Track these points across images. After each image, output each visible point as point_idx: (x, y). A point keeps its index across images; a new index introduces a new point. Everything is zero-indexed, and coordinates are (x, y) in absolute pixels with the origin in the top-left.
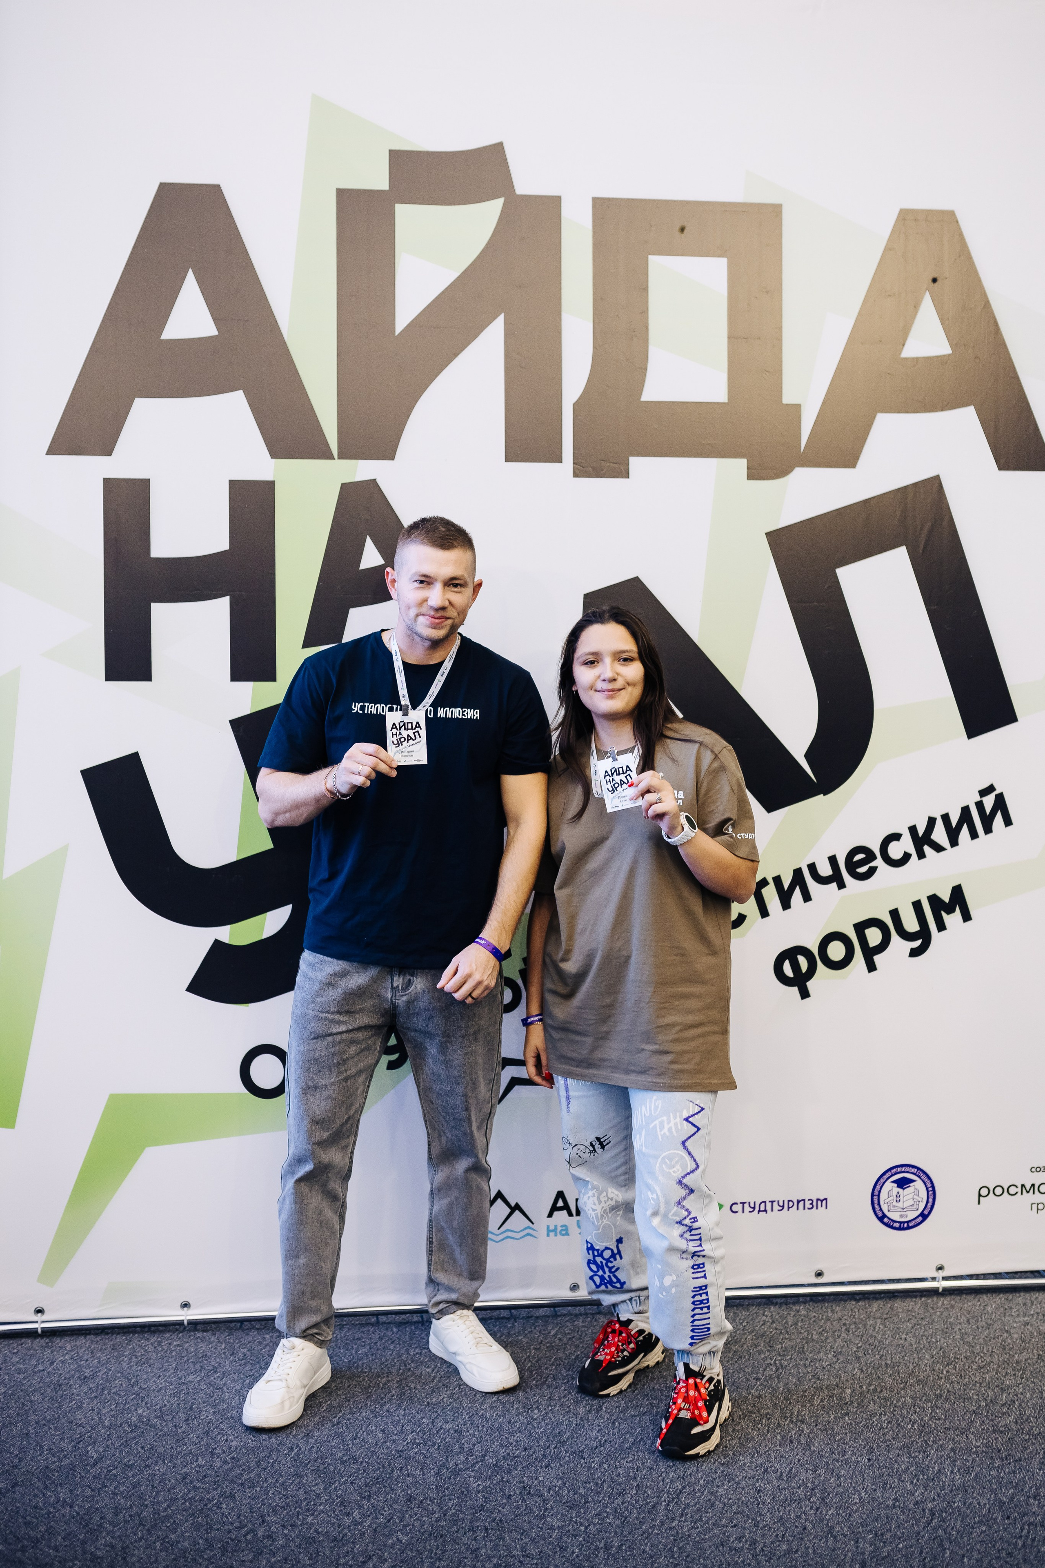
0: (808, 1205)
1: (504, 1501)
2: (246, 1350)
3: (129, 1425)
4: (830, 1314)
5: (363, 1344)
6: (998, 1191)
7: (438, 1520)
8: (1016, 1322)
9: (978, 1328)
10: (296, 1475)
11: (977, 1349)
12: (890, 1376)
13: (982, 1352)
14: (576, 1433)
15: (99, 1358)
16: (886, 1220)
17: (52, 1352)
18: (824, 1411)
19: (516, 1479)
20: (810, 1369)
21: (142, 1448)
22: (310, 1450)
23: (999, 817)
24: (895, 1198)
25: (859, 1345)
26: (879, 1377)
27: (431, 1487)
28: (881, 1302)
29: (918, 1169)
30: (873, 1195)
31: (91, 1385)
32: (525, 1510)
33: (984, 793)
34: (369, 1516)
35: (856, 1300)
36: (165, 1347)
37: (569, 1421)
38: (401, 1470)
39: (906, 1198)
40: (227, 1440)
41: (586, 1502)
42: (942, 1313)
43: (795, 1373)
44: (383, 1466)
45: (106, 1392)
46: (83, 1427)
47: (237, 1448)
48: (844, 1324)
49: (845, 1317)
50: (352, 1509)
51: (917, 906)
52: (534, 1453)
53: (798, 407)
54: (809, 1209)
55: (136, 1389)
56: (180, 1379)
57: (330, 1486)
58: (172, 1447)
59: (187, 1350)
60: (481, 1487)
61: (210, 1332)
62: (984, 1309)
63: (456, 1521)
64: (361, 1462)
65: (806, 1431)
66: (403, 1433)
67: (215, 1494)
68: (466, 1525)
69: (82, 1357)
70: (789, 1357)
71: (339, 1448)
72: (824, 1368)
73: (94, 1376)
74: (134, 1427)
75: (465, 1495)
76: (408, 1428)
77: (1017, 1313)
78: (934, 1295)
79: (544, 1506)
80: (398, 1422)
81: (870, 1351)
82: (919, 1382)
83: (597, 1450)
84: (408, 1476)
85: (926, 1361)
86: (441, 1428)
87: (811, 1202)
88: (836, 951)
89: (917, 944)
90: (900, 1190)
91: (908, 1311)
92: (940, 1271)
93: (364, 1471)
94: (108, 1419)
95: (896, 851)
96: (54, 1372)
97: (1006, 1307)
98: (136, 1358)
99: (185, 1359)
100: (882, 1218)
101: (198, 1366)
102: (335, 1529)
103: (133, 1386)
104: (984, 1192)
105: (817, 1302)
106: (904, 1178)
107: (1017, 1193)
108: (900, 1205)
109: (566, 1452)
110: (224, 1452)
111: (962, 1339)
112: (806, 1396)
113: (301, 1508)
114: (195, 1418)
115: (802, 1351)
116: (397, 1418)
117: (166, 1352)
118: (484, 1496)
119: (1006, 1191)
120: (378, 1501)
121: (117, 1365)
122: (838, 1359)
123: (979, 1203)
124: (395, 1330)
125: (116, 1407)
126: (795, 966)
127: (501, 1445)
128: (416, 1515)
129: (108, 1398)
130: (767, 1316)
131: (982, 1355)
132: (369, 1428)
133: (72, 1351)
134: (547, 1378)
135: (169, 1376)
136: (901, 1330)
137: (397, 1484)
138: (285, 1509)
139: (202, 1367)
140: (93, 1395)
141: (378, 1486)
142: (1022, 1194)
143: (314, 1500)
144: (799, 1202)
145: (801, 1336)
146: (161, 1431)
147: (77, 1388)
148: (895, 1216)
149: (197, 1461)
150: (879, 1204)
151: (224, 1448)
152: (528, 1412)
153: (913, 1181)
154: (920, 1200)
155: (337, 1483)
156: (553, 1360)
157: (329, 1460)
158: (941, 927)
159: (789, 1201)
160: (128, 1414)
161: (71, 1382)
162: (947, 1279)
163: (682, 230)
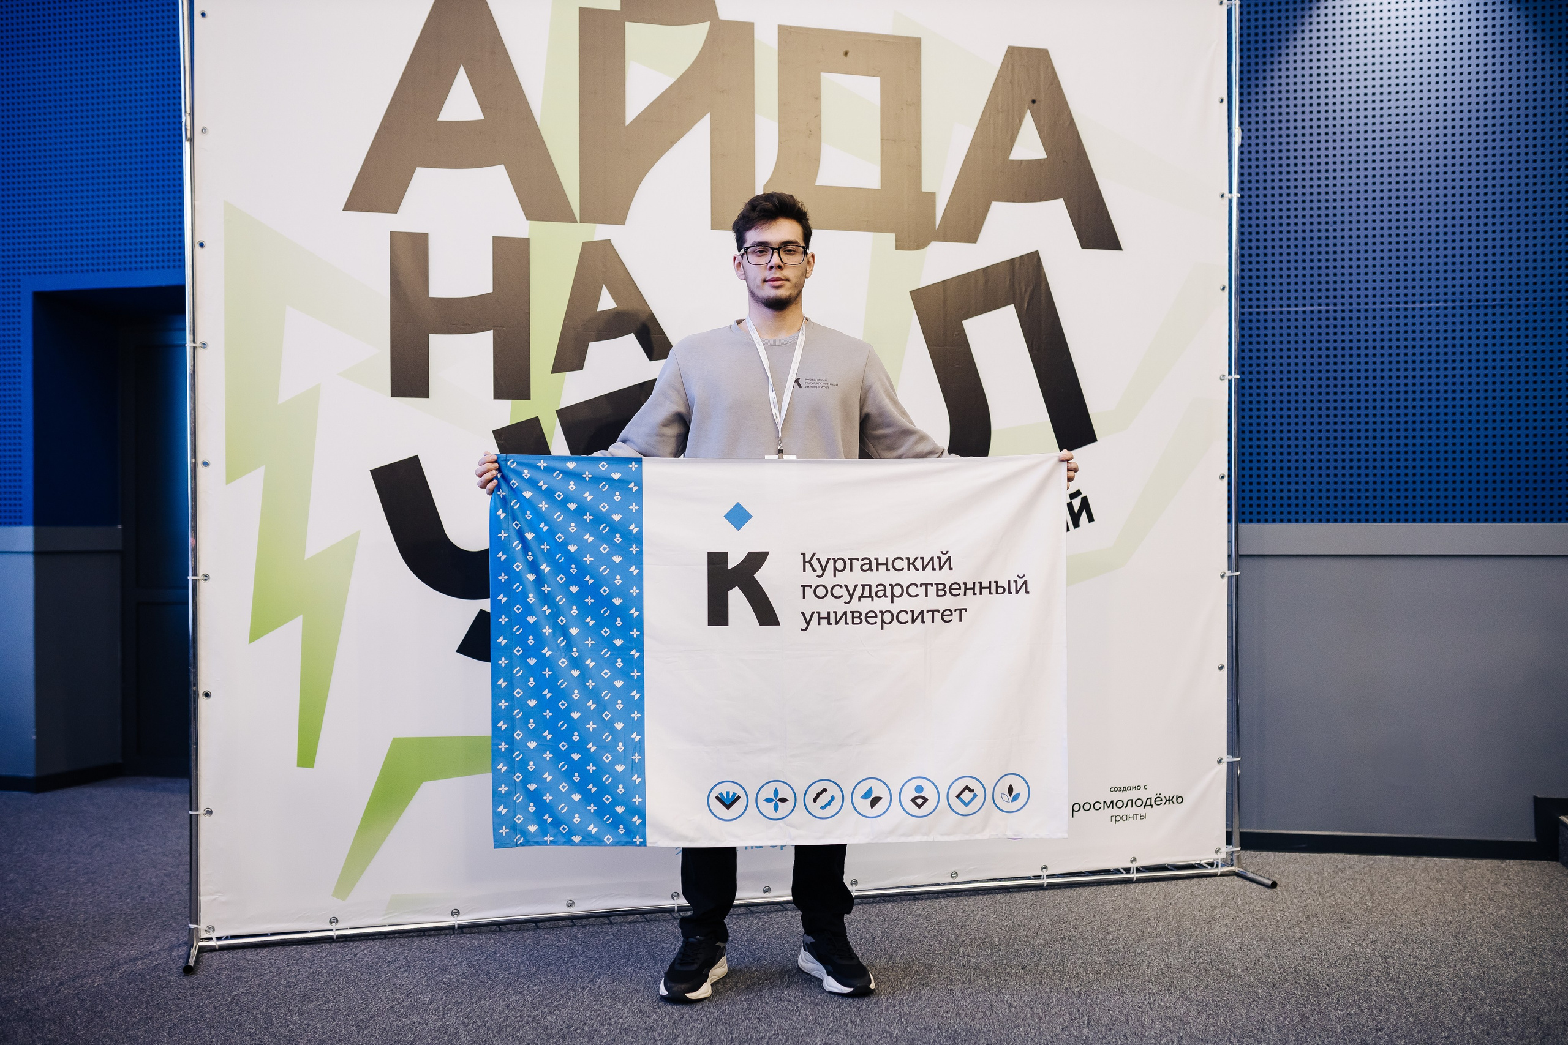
6: (1087, 807)
11: (1082, 915)
12: (1023, 931)
17: (351, 949)
18: (982, 950)
20: (962, 930)
23: (1084, 514)
26: (1015, 932)
33: (1073, 496)
35: (982, 894)
36: (444, 943)
42: (1049, 900)
43: (952, 933)
48: (978, 909)
49: (978, 905)
53: (932, 196)
55: (436, 965)
56: (469, 959)
59: (463, 943)
62: (1080, 897)
69: (377, 951)
70: (944, 925)
72: (973, 929)
77: (1105, 898)
78: (1040, 889)
81: (1003, 920)
82: (1045, 933)
85: (1047, 923)
91: (1024, 900)
92: (1044, 872)
97: (1096, 895)
98: (425, 950)
99: (465, 948)
107: (1100, 808)
111: (1069, 910)
112: (965, 944)
119: (1092, 806)
121: (410, 954)
122: (981, 925)
123: (1073, 816)
130: (917, 907)
131: (1087, 918)
142: (1104, 808)
161: (379, 965)
162: (1049, 876)
163: (846, 54)
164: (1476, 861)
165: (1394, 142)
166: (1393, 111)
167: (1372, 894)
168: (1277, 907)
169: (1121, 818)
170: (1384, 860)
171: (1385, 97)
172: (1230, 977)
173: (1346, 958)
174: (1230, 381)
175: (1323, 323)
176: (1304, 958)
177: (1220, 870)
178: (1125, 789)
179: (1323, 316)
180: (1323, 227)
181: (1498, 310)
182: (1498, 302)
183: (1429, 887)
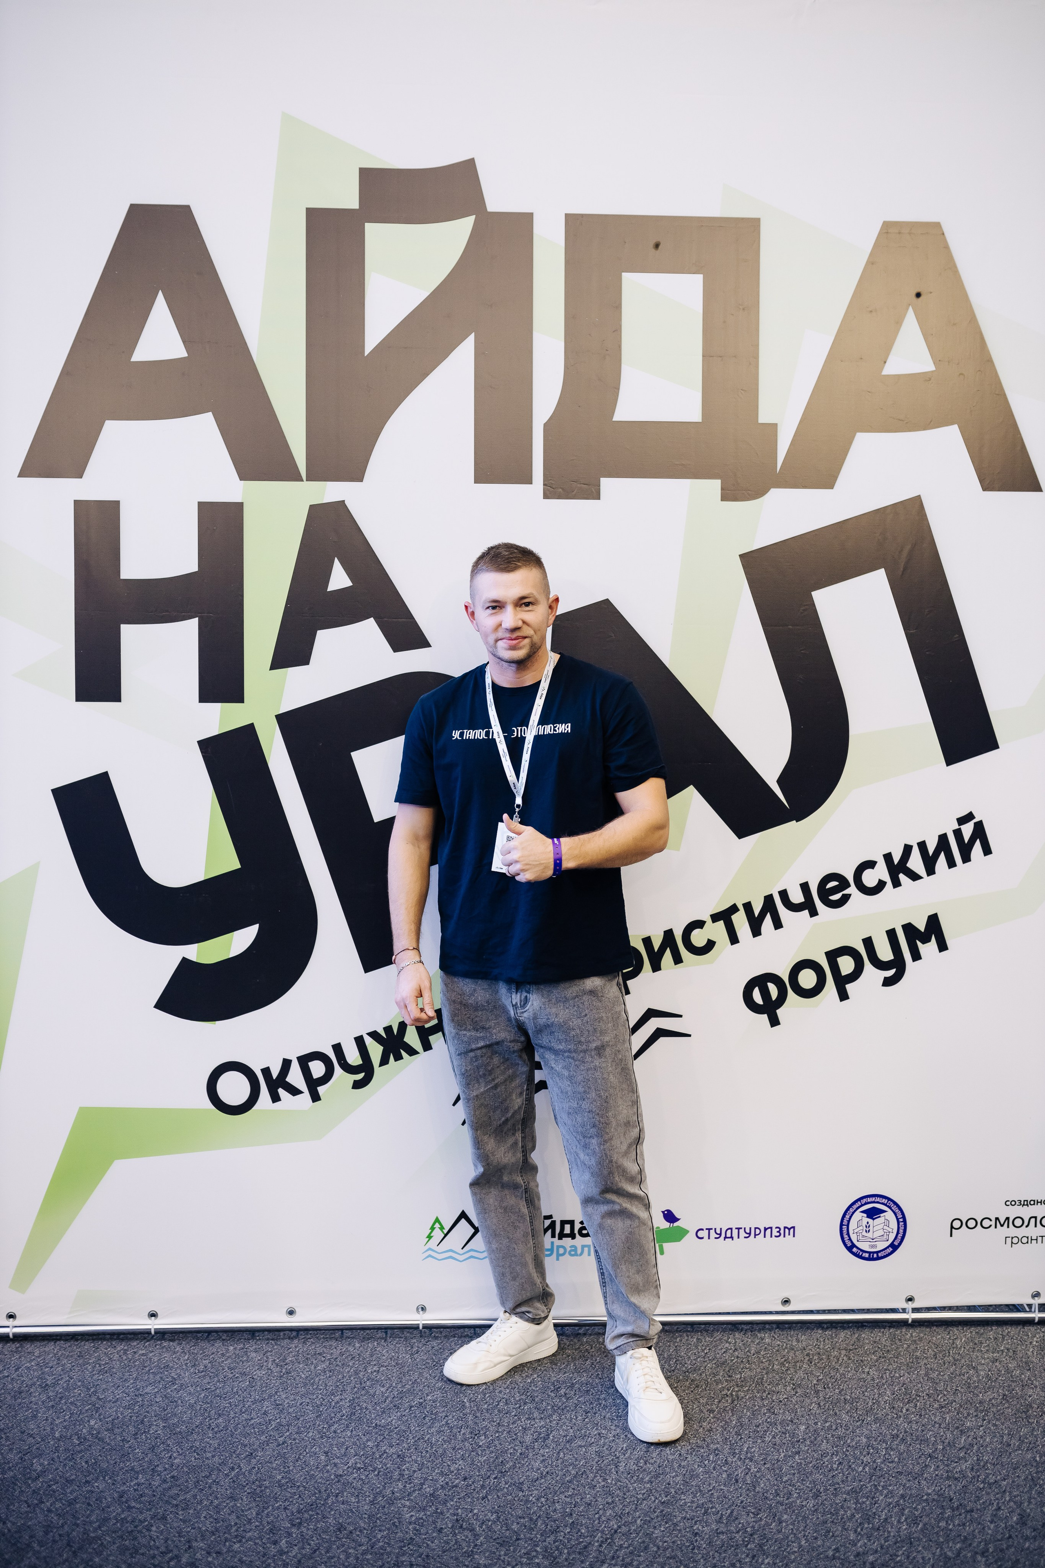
0: (775, 1233)
1: (435, 1535)
2: (207, 1361)
3: (78, 1437)
4: (795, 1343)
5: (323, 1359)
6: (972, 1224)
7: (364, 1553)
8: (984, 1358)
9: (944, 1364)
10: (232, 1497)
11: (941, 1387)
12: (847, 1413)
13: (946, 1390)
14: (519, 1463)
15: (63, 1365)
16: (855, 1250)
17: (20, 1357)
18: (775, 1448)
19: (451, 1511)
20: (766, 1402)
21: (87, 1462)
22: (250, 1472)
23: (978, 845)
24: (865, 1228)
25: (820, 1378)
26: (836, 1414)
27: (364, 1516)
28: (848, 1332)
29: (889, 1199)
30: (841, 1225)
31: (51, 1394)
32: (453, 1546)
33: (962, 821)
34: (296, 1545)
35: (823, 1328)
36: (130, 1356)
37: (514, 1449)
38: (337, 1496)
39: (875, 1229)
40: (170, 1457)
41: (518, 1539)
42: (909, 1346)
43: (750, 1406)
44: (320, 1492)
45: (63, 1402)
46: (34, 1438)
47: (179, 1466)
48: (808, 1355)
49: (810, 1347)
50: (280, 1537)
51: (891, 934)
52: (473, 1483)
53: (774, 427)
54: (776, 1236)
55: (94, 1399)
56: (138, 1390)
57: (263, 1511)
58: (115, 1463)
59: (150, 1359)
60: (413, 1519)
61: (177, 1342)
62: (953, 1343)
63: (382, 1554)
64: (299, 1487)
65: (754, 1470)
66: (346, 1456)
67: (148, 1515)
68: (392, 1560)
69: (48, 1363)
70: (747, 1388)
71: (280, 1470)
72: (781, 1401)
73: (54, 1385)
74: (82, 1440)
75: (396, 1526)
76: (352, 1451)
77: (987, 1348)
78: (903, 1326)
79: (473, 1542)
80: (343, 1443)
81: (830, 1385)
82: (876, 1420)
83: (537, 1482)
84: (343, 1503)
85: (887, 1398)
86: (385, 1452)
87: (778, 1230)
88: (807, 979)
89: (891, 973)
90: (870, 1221)
91: (875, 1342)
92: (910, 1302)
93: (300, 1497)
94: (60, 1430)
95: (870, 878)
96: (17, 1378)
97: (977, 1342)
98: (100, 1366)
99: (147, 1369)
100: (851, 1248)
101: (158, 1377)
102: (259, 1558)
103: (90, 1396)
104: (957, 1224)
105: (783, 1330)
106: (874, 1208)
107: (991, 1226)
108: (870, 1235)
109: (506, 1483)
110: (166, 1470)
111: (927, 1374)
112: (758, 1432)
113: (230, 1534)
114: (145, 1432)
115: (760, 1382)
116: (343, 1440)
117: (130, 1361)
118: (415, 1529)
119: (979, 1223)
120: (308, 1529)
121: (80, 1373)
122: (796, 1392)
123: (951, 1236)
124: (357, 1345)
125: (70, 1418)
126: (765, 993)
127: (442, 1474)
128: (343, 1546)
129: (64, 1408)
130: (730, 1343)
131: (945, 1393)
132: (313, 1449)
133: (39, 1357)
134: (499, 1402)
135: (128, 1386)
136: (865, 1363)
137: (329, 1512)
138: (214, 1534)
139: (161, 1378)
140: (51, 1404)
141: (310, 1513)
142: (996, 1227)
143: (245, 1525)
144: (766, 1229)
145: (762, 1366)
146: (108, 1444)
147: (38, 1396)
148: (865, 1246)
149: (137, 1479)
150: (848, 1234)
151: (167, 1466)
152: (474, 1438)
153: (885, 1211)
154: (891, 1230)
155: (270, 1508)
156: (508, 1382)
157: (267, 1483)
158: (916, 956)
159: (756, 1228)
160: (80, 1425)
161: (32, 1390)
162: (915, 1310)
163: (657, 246)
169: (1020, 1240)
178: (1026, 1203)
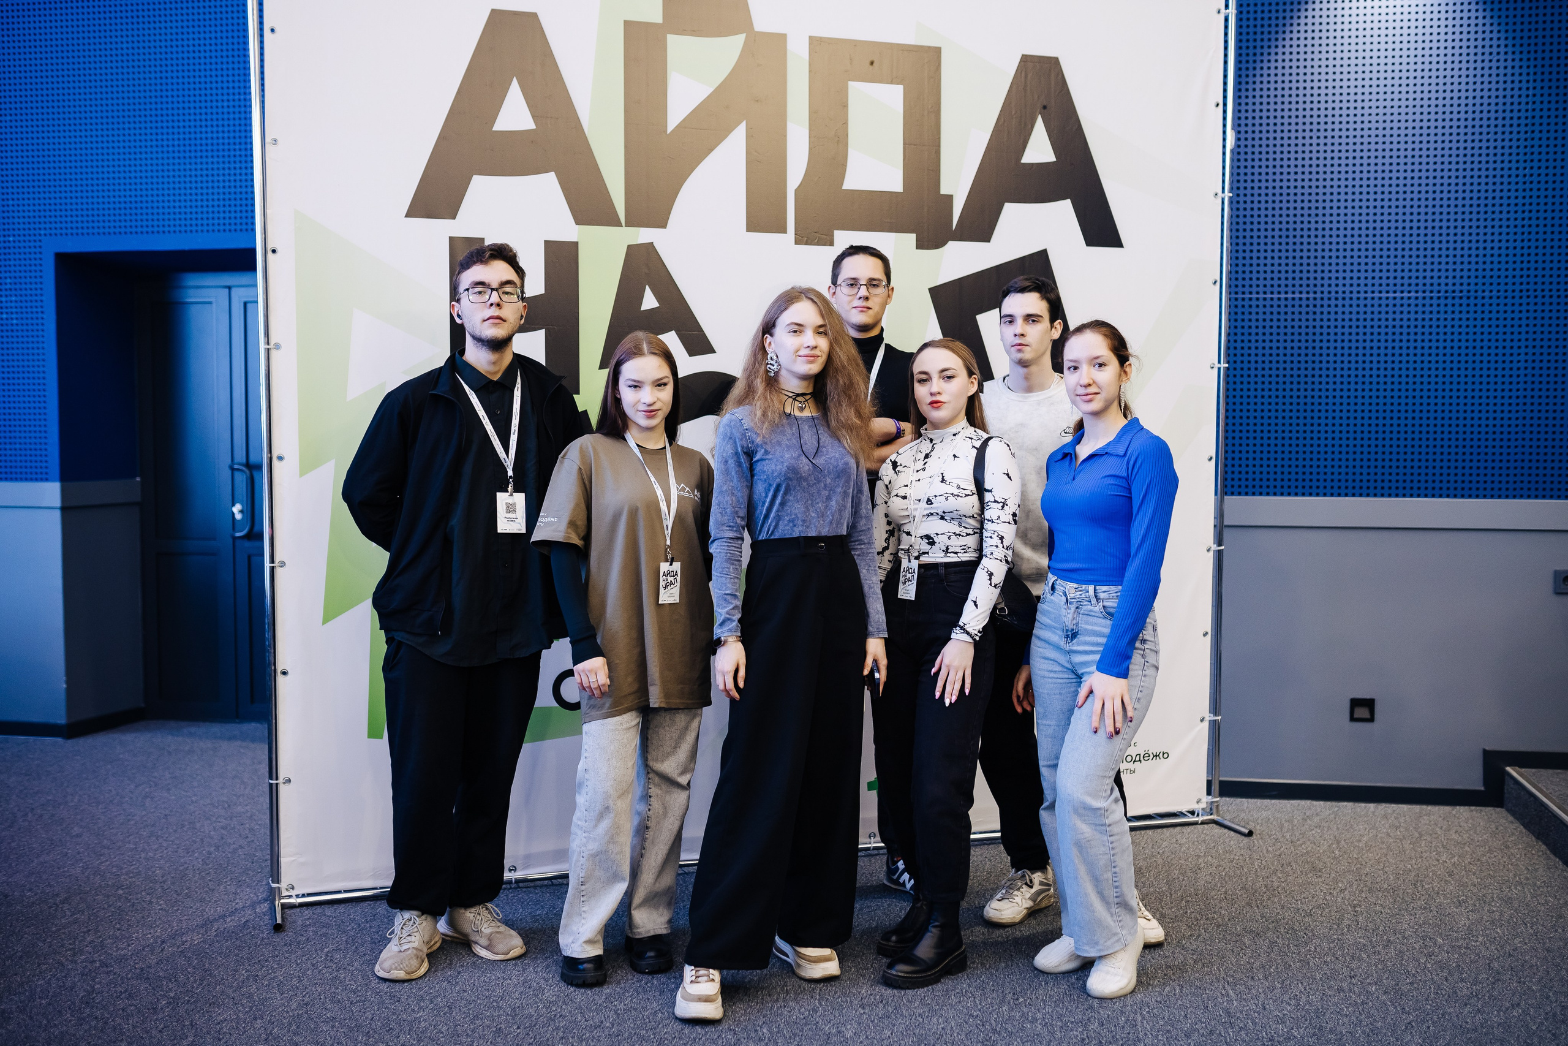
53: (951, 197)
163: (872, 63)
164: (1430, 808)
165: (1373, 140)
166: (1374, 111)
167: (1338, 843)
168: (1255, 856)
170: (1347, 807)
171: (1367, 97)
172: (1218, 926)
173: (1319, 907)
174: (1219, 369)
175: (1304, 310)
176: (1283, 907)
177: (1200, 819)
179: (1304, 303)
180: (1306, 219)
181: (1464, 301)
182: (1465, 294)
183: (1388, 835)
